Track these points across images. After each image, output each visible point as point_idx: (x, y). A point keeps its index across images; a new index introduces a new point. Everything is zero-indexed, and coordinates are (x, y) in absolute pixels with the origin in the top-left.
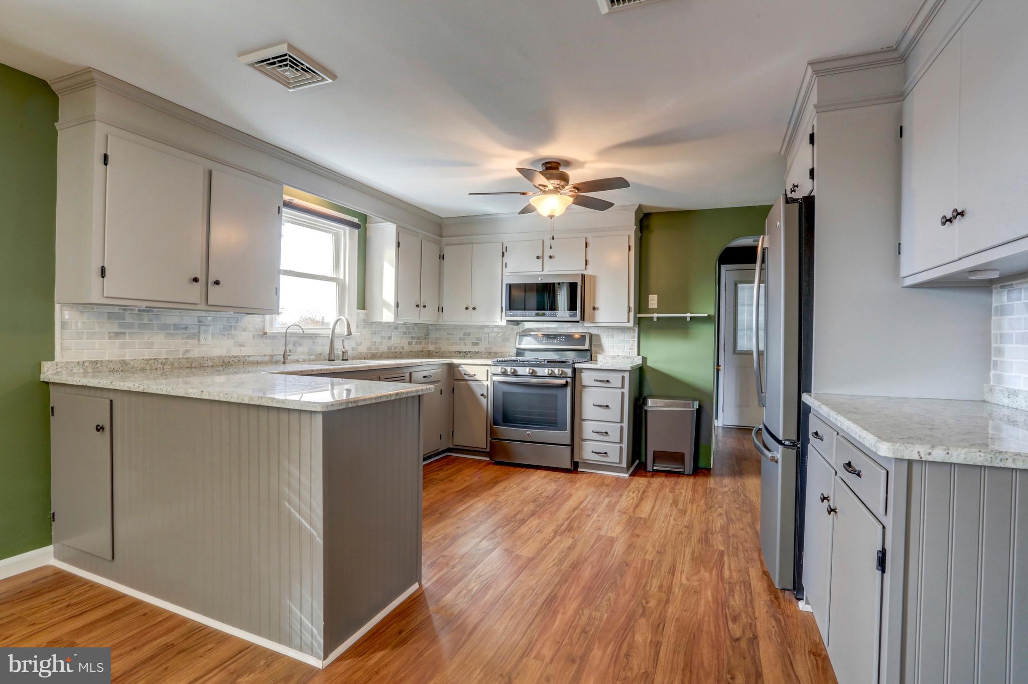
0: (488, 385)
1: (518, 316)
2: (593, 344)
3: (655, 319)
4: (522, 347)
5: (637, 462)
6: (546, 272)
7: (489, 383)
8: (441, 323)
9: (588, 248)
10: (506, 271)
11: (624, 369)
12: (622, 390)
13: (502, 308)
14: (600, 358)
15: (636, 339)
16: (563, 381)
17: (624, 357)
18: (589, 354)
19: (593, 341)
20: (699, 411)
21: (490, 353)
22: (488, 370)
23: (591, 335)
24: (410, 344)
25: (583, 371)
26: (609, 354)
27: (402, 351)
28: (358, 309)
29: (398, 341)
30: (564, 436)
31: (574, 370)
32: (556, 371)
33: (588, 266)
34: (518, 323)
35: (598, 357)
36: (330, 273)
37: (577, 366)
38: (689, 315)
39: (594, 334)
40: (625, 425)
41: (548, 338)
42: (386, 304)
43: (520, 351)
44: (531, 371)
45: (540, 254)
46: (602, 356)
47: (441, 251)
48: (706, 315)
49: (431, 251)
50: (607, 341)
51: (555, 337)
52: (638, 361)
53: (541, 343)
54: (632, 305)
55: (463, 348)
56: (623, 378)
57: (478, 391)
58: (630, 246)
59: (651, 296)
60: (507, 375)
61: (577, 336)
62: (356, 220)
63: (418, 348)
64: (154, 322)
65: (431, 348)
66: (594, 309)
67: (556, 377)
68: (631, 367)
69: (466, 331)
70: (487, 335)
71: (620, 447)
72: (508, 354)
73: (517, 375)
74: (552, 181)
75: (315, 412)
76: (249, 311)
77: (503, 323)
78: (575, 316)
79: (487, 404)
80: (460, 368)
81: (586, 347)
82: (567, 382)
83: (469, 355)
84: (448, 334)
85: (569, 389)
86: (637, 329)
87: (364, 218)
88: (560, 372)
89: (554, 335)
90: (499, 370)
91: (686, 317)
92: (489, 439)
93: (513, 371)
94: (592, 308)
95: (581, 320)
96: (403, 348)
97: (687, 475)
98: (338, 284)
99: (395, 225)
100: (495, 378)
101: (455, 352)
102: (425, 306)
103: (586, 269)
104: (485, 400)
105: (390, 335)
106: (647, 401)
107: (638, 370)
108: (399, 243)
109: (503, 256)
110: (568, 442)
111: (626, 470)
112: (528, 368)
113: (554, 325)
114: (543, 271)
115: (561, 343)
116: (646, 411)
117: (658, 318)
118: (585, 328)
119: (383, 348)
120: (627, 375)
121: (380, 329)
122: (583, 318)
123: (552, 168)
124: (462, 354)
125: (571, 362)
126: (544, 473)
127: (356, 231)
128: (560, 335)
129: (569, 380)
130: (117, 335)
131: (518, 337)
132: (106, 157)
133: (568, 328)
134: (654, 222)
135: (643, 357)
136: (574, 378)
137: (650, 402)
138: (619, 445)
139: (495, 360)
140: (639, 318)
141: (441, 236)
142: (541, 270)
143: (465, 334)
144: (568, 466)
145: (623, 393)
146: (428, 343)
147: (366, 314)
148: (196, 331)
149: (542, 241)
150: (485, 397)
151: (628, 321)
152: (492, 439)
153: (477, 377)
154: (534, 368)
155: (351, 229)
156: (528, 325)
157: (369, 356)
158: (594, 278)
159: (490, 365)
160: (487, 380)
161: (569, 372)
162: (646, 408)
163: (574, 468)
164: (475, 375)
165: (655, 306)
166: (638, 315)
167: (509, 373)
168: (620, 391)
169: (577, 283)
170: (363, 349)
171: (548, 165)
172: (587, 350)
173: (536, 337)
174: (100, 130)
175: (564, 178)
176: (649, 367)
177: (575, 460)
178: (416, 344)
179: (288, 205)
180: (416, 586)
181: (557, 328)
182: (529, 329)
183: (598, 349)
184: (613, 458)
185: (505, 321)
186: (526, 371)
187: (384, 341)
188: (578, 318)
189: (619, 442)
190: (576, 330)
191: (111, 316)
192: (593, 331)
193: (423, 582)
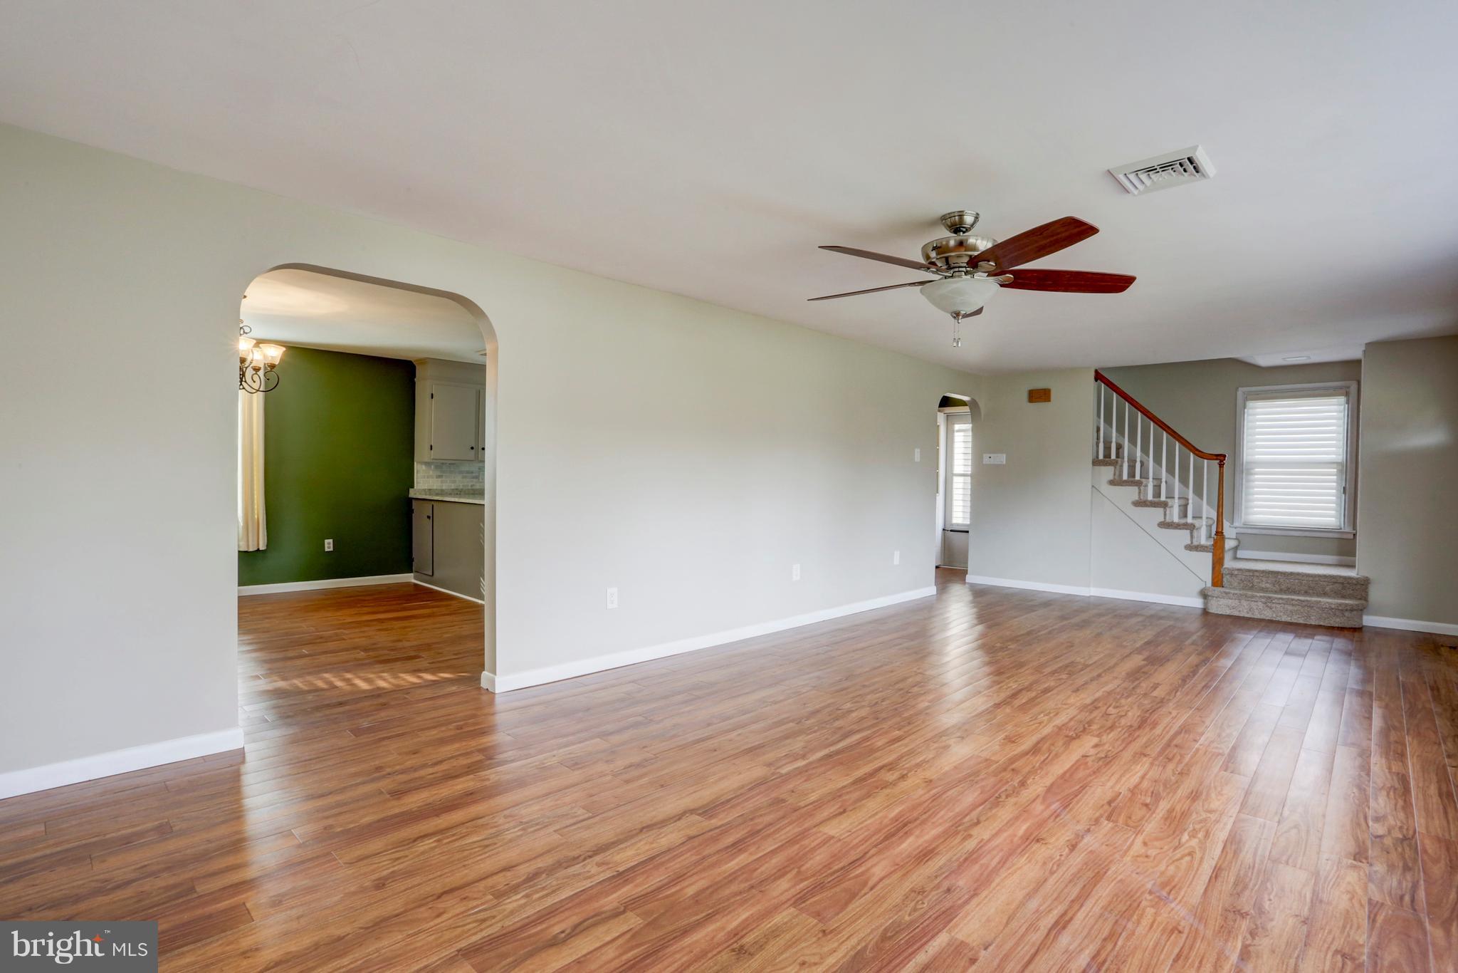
64: (456, 470)
130: (440, 476)
132: (431, 395)
148: (477, 474)
191: (438, 468)
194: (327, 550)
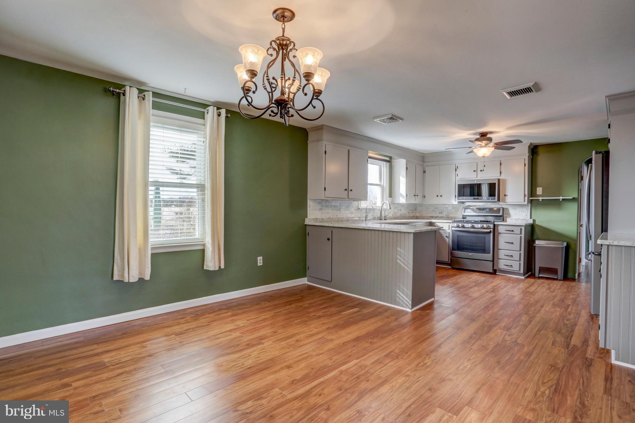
0: (449, 232)
1: (463, 199)
2: (504, 213)
3: (540, 200)
4: (465, 214)
5: (530, 273)
6: (478, 178)
7: (450, 231)
8: (424, 203)
9: (502, 166)
10: (458, 178)
11: (521, 225)
12: (521, 235)
13: (456, 196)
14: (508, 220)
15: (529, 211)
16: (489, 230)
17: (522, 220)
18: (502, 218)
19: (504, 211)
20: (568, 248)
21: (448, 217)
22: (449, 225)
23: (503, 209)
24: (409, 213)
25: (499, 226)
26: (514, 218)
27: (406, 216)
28: (389, 197)
29: (404, 212)
30: (489, 256)
31: (494, 225)
32: (485, 226)
33: (501, 175)
34: (463, 203)
35: (507, 219)
36: (378, 183)
37: (495, 223)
38: (561, 198)
39: (505, 208)
40: (522, 252)
41: (479, 210)
42: (401, 195)
43: (465, 216)
44: (472, 226)
45: (475, 169)
46: (509, 219)
47: (424, 169)
48: (571, 198)
49: (420, 170)
50: (512, 211)
51: (484, 209)
52: (531, 221)
53: (476, 212)
54: (526, 193)
55: (434, 215)
56: (521, 229)
57: (444, 235)
58: (525, 164)
59: (538, 188)
60: (460, 227)
61: (495, 209)
62: (388, 159)
63: (412, 215)
64: (329, 205)
65: (418, 215)
66: (505, 195)
67: (484, 228)
68: (526, 224)
69: (436, 207)
70: (447, 209)
71: (520, 263)
72: (458, 218)
73: (465, 228)
74: (483, 142)
75: (410, 233)
76: (355, 200)
77: (456, 203)
78: (495, 199)
79: (449, 241)
80: (435, 224)
81: (501, 214)
82: (491, 231)
83: (437, 218)
84: (426, 208)
85: (492, 234)
86: (530, 205)
87: (391, 158)
88: (487, 226)
89: (483, 209)
90: (455, 225)
91: (559, 199)
92: (450, 257)
93: (462, 225)
94: (504, 195)
95: (498, 201)
96: (406, 215)
97: (559, 280)
98: (381, 187)
99: (405, 160)
100: (453, 229)
101: (430, 217)
102: (417, 196)
103: (500, 176)
104: (448, 239)
105: (401, 209)
106: (535, 241)
107: (530, 226)
108: (407, 168)
109: (456, 171)
110: (492, 260)
111: (523, 275)
112: (470, 224)
113: (482, 204)
114: (477, 177)
115: (487, 212)
116: (535, 247)
117: (543, 200)
118: (501, 205)
119: (398, 215)
120: (523, 228)
121: (397, 206)
122: (499, 200)
123: (483, 135)
124: (434, 218)
125: (493, 221)
126: (478, 274)
127: (388, 163)
128: (486, 209)
129: (492, 230)
130: (321, 209)
131: (463, 209)
132: (325, 152)
133: (490, 205)
134: (540, 150)
135: (533, 220)
136: (494, 229)
137: (537, 242)
138: (519, 262)
139: (453, 220)
140: (531, 200)
141: (424, 162)
142: (476, 177)
143: (435, 208)
144: (491, 271)
145: (521, 237)
146: (416, 213)
147: (392, 200)
149: (476, 163)
150: (448, 237)
151: (524, 201)
152: (451, 257)
153: (444, 228)
154: (473, 224)
155: (386, 163)
156: (467, 204)
157: (393, 218)
158: (505, 181)
159: (451, 223)
160: (449, 230)
161: (492, 226)
162: (534, 245)
163: (494, 272)
164: (443, 227)
165: (541, 193)
166: (530, 198)
167: (460, 226)
168: (519, 236)
169: (495, 183)
170: (391, 215)
171: (482, 134)
172: (501, 216)
173: (473, 210)
174: (324, 143)
175: (490, 140)
176: (537, 225)
177: (495, 268)
178: (411, 213)
179: (370, 157)
180: (433, 299)
181: (484, 205)
182: (469, 205)
183: (507, 216)
184: (516, 268)
185: (457, 202)
186: (470, 225)
187: (399, 211)
188: (496, 200)
189: (519, 260)
190: (495, 206)
191: (319, 203)
192: (504, 207)
193: (435, 299)
194: (259, 264)
